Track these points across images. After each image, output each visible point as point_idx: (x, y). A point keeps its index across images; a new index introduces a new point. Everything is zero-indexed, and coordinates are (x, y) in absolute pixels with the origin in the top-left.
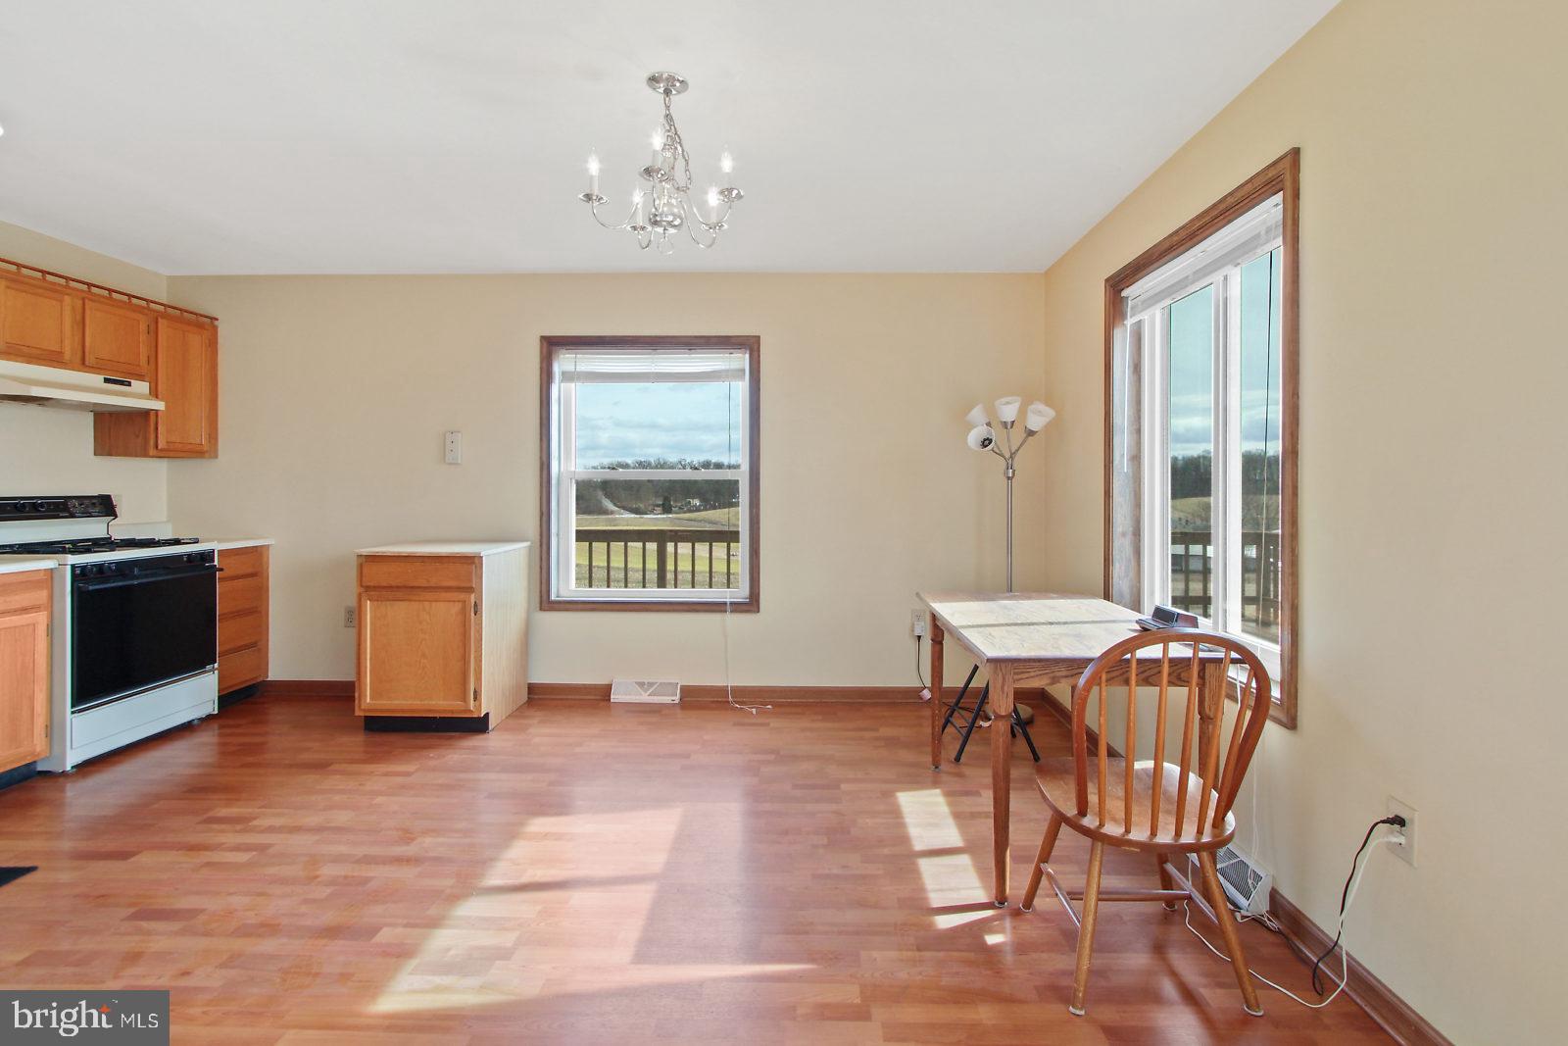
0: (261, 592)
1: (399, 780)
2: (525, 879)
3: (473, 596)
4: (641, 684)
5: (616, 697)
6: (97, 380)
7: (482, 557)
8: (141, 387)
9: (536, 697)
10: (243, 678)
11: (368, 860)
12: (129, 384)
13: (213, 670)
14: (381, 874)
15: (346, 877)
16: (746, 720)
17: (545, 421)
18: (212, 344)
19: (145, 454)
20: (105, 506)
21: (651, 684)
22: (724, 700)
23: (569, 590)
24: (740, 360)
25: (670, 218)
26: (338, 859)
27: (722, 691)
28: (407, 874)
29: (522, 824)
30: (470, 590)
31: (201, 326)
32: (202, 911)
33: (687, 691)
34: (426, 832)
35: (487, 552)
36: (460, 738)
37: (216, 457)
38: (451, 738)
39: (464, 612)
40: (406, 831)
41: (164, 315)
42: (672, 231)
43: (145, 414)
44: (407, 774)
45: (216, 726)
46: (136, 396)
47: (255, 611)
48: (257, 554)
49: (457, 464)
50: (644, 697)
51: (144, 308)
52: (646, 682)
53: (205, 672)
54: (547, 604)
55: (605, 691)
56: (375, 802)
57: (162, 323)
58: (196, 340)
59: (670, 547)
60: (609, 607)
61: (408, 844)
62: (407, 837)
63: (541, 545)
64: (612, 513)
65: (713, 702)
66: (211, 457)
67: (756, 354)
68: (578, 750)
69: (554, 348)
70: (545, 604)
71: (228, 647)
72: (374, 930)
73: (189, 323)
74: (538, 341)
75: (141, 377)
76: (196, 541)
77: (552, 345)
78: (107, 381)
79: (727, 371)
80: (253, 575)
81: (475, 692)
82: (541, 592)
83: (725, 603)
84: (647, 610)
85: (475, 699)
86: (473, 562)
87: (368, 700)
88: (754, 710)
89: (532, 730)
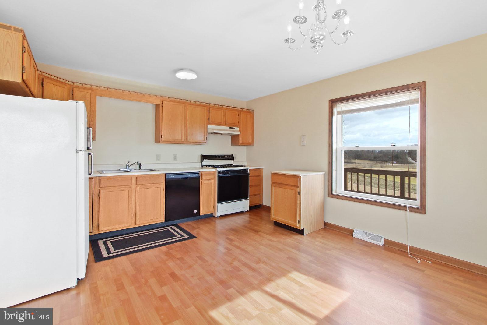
0: (261, 180)
1: (271, 243)
2: (276, 293)
3: (298, 189)
4: (366, 233)
5: (355, 235)
6: (228, 128)
7: (301, 176)
8: (237, 129)
9: (327, 227)
10: (256, 203)
11: (245, 265)
12: (235, 128)
13: (248, 199)
14: (245, 270)
15: (237, 267)
16: (413, 265)
17: (330, 130)
18: (253, 117)
19: (238, 145)
20: (232, 157)
21: (370, 234)
22: (406, 251)
23: (340, 191)
24: (416, 94)
25: (319, 36)
26: (240, 261)
27: (405, 247)
28: (249, 273)
29: (289, 272)
30: (297, 187)
31: (250, 112)
32: (207, 261)
33: (386, 242)
34: (264, 262)
35: (302, 174)
36: (295, 235)
37: (254, 145)
38: (292, 234)
39: (296, 193)
40: (260, 259)
41: (242, 111)
42: (322, 42)
43: (238, 135)
44: (273, 241)
45: (248, 214)
46: (236, 131)
47: (259, 185)
48: (260, 170)
49: (304, 146)
50: (367, 239)
51: (238, 110)
52: (368, 232)
53: (246, 200)
54: (331, 195)
55: (351, 232)
56: (260, 247)
57: (242, 113)
58: (249, 116)
59: (407, 179)
60: (353, 200)
61: (257, 264)
62: (258, 262)
63: (329, 174)
64: (413, 164)
65: (399, 250)
66: (252, 145)
67: (423, 90)
68: (328, 252)
69: (334, 103)
70: (330, 195)
71: (251, 194)
72: (229, 288)
73: (248, 112)
74: (328, 101)
75: (237, 127)
76: (245, 166)
77: (333, 102)
78: (230, 128)
79: (408, 101)
80: (259, 176)
81: (299, 221)
82: (329, 190)
83: (406, 207)
84: (369, 204)
85: (299, 223)
86: (298, 177)
87: (273, 216)
88: (419, 261)
89: (318, 239)
